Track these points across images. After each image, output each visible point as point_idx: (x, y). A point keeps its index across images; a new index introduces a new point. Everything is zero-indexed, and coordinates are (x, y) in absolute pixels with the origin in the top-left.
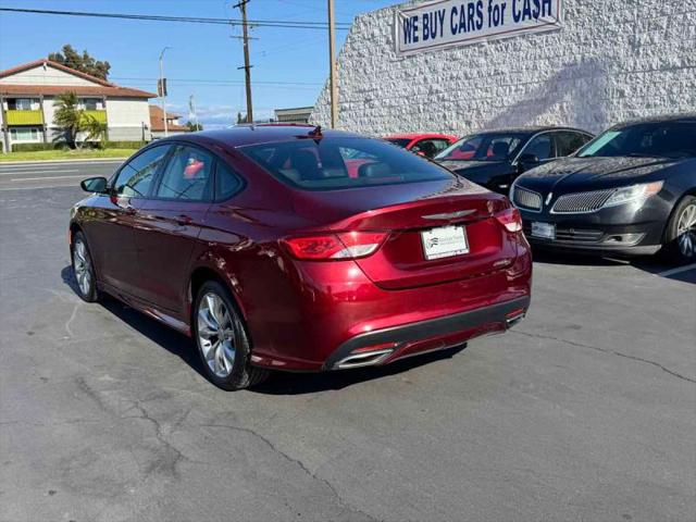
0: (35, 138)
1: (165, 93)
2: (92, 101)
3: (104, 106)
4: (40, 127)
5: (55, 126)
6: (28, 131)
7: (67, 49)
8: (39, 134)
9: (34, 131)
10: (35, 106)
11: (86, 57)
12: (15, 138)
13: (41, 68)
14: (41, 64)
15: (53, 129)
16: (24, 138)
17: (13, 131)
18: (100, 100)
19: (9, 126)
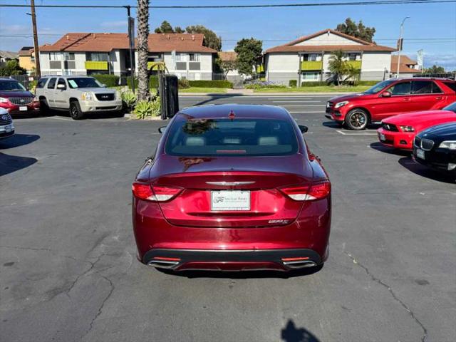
0: (316, 78)
1: (401, 48)
2: (353, 55)
3: (361, 58)
4: (320, 72)
5: (329, 71)
6: (312, 74)
7: (348, 21)
8: (318, 75)
9: (316, 74)
10: (318, 59)
11: (360, 25)
12: (304, 78)
13: (327, 34)
14: (327, 32)
15: (327, 73)
16: (309, 78)
17: (304, 74)
18: (359, 54)
19: (302, 71)
